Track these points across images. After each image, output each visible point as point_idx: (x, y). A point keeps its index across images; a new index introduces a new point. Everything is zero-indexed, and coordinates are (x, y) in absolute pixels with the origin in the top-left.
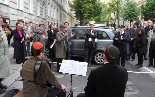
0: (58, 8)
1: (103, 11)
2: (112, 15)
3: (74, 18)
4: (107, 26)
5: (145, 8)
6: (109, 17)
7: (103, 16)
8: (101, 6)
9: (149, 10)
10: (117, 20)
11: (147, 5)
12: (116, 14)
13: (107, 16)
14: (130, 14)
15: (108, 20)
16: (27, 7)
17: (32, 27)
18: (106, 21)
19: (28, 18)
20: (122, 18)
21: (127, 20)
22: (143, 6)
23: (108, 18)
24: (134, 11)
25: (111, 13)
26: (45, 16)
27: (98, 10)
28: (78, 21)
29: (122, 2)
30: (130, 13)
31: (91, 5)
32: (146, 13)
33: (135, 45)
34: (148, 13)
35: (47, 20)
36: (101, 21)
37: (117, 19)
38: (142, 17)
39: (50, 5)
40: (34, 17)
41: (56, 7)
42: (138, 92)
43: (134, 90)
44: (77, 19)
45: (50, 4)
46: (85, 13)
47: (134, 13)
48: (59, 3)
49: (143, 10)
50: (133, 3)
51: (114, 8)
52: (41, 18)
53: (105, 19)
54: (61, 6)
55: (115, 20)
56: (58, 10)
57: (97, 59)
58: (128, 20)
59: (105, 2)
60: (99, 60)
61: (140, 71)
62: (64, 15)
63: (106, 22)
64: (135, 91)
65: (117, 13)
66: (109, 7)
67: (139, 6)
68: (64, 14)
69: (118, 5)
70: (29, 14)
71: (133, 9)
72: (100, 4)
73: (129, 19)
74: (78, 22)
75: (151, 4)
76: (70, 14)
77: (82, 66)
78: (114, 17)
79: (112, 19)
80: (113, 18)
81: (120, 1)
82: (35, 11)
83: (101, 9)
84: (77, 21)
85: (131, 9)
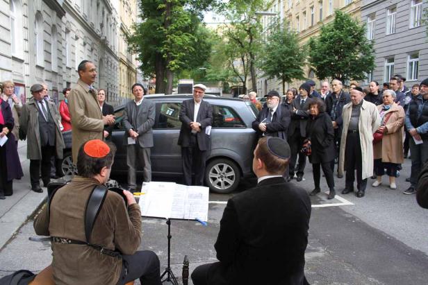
0: (93, 43)
1: (214, 54)
2: (238, 64)
3: (136, 73)
4: (224, 92)
5: (320, 48)
6: (230, 69)
7: (214, 65)
8: (208, 40)
9: (328, 54)
10: (248, 78)
11: (323, 40)
12: (246, 62)
13: (224, 66)
14: (282, 61)
15: (227, 76)
16: (7, 40)
17: (22, 96)
18: (223, 80)
19: (11, 71)
20: (263, 73)
21: (275, 76)
22: (313, 42)
23: (227, 72)
24: (291, 53)
25: (233, 59)
26: (59, 66)
27: (201, 51)
28: (147, 79)
29: (262, 31)
30: (284, 58)
31: (187, 39)
32: (320, 60)
33: (309, 142)
34: (325, 61)
35: (65, 77)
36: (209, 79)
37: (250, 73)
38: (312, 69)
39: (72, 34)
40: (26, 69)
41: (88, 41)
42: (323, 250)
43: (313, 249)
44: (145, 75)
45: (71, 32)
46: (173, 58)
47: (291, 59)
48: (95, 30)
49: (313, 51)
50: (289, 35)
51: (243, 47)
52: (46, 71)
53: (219, 73)
54: (102, 38)
55: (246, 78)
56: (92, 50)
57: (214, 179)
58: (278, 76)
59: (219, 30)
60: (220, 180)
61: (321, 202)
62: (110, 64)
63: (220, 83)
64: (318, 251)
65: (249, 58)
66: (229, 43)
67: (302, 42)
68: (110, 60)
69: (251, 39)
70: (14, 58)
71: (289, 50)
72: (205, 35)
73: (281, 74)
74: (147, 83)
75: (331, 38)
76: (125, 60)
77: (196, 197)
78: (242, 68)
79: (237, 74)
80: (240, 71)
81: (258, 29)
82: (31, 51)
83: (209, 47)
84: (145, 80)
85: (285, 48)
